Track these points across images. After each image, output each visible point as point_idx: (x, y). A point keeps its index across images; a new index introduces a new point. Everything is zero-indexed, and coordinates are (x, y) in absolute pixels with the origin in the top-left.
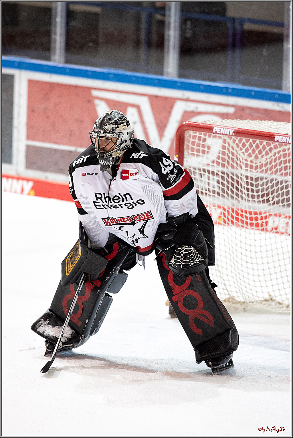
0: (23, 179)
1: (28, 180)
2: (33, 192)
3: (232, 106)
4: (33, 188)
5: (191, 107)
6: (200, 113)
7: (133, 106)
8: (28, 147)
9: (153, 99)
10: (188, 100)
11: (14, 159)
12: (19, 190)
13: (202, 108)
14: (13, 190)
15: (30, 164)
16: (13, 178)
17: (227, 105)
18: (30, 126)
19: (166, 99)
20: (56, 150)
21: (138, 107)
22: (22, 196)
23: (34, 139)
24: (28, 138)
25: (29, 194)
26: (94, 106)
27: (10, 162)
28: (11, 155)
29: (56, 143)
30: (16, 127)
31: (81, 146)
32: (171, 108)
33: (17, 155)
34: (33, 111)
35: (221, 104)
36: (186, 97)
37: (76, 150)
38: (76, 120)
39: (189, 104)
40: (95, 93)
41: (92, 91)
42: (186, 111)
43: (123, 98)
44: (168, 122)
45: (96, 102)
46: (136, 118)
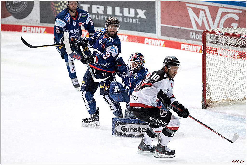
0: (160, 40)
1: (162, 40)
2: (164, 45)
3: (241, 10)
5: (225, 10)
6: (229, 13)
7: (202, 10)
8: (162, 26)
9: (210, 7)
10: (224, 7)
11: (157, 32)
12: (159, 45)
13: (229, 11)
14: (157, 45)
15: (163, 34)
16: (156, 39)
17: (239, 10)
18: (162, 18)
19: (215, 7)
20: (173, 28)
21: (204, 10)
23: (164, 24)
24: (162, 23)
26: (187, 10)
27: (155, 33)
28: (155, 30)
29: (172, 25)
30: (157, 19)
31: (183, 27)
32: (217, 11)
33: (158, 30)
34: (163, 12)
35: (237, 9)
36: (223, 6)
37: (181, 28)
38: (180, 16)
39: (224, 9)
40: (187, 5)
41: (186, 4)
42: (223, 12)
43: (198, 7)
44: (216, 17)
45: (188, 8)
46: (204, 15)
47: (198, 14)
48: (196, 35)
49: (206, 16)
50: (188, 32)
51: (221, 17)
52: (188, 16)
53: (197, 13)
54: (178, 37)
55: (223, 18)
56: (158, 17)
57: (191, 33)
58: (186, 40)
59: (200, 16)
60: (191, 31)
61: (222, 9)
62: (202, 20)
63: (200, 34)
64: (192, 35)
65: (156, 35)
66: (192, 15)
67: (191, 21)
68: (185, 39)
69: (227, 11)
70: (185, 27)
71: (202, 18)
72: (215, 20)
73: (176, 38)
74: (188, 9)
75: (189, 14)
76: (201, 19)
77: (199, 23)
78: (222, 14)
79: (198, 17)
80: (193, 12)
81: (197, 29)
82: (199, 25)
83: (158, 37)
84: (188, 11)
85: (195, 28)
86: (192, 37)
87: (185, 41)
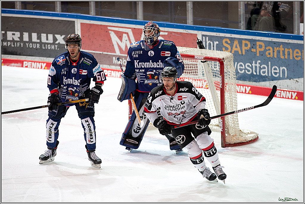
7: (125, 33)
9: (134, 30)
17: (165, 31)
19: (139, 29)
20: (94, 53)
21: (127, 34)
26: (109, 34)
29: (94, 50)
31: (105, 52)
34: (84, 37)
37: (102, 53)
38: (102, 40)
40: (109, 28)
41: (108, 27)
43: (121, 30)
45: (110, 32)
46: (127, 38)
47: (120, 38)
49: (130, 40)
50: (110, 57)
52: (110, 39)
53: (120, 37)
54: (101, 63)
57: (114, 58)
58: (108, 66)
59: (123, 40)
60: (114, 56)
62: (125, 44)
63: (123, 59)
64: (115, 60)
66: (114, 38)
67: (113, 45)
68: (108, 65)
70: (107, 52)
71: (125, 42)
74: (110, 33)
75: (111, 38)
76: (124, 43)
77: (122, 47)
79: (121, 41)
80: (115, 36)
81: (121, 53)
82: (122, 49)
84: (111, 34)
85: (118, 53)
86: (115, 62)
87: (108, 67)
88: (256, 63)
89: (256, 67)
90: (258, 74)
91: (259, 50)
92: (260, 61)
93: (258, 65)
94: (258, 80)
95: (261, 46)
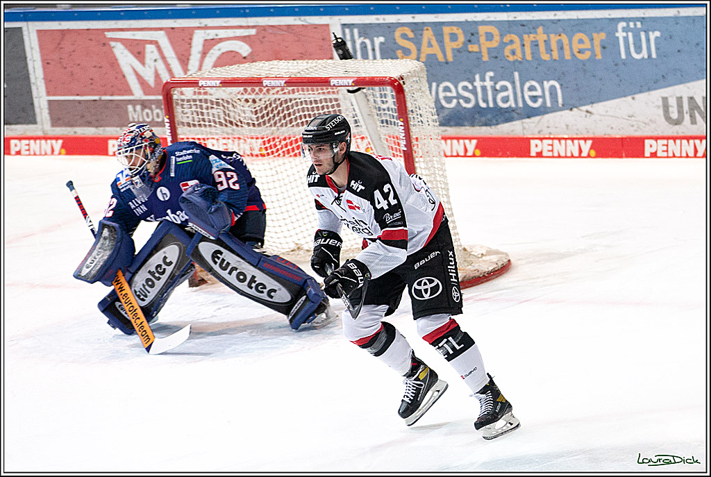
0: (51, 138)
1: (57, 139)
2: (63, 151)
3: (253, 27)
4: (63, 147)
5: (211, 34)
6: (221, 40)
7: (151, 42)
8: (50, 102)
9: (170, 31)
10: (206, 28)
11: (38, 119)
12: (49, 151)
13: (222, 34)
14: (43, 153)
15: (56, 122)
16: (40, 138)
17: (248, 27)
18: (48, 80)
19: (183, 29)
20: (80, 102)
21: (156, 43)
22: (52, 157)
23: (54, 95)
24: (48, 94)
25: (60, 154)
26: (111, 48)
27: (35, 122)
28: (34, 115)
29: (78, 95)
30: (33, 84)
31: (105, 94)
32: (191, 39)
33: (41, 113)
34: (48, 63)
35: (241, 27)
36: (203, 25)
37: (100, 99)
38: (95, 67)
39: (208, 31)
40: (109, 35)
41: (106, 33)
42: (206, 40)
43: (139, 36)
44: (190, 55)
45: (112, 44)
46: (156, 55)
47: (140, 55)
48: (142, 110)
49: (164, 58)
50: (120, 107)
51: (204, 54)
52: (114, 63)
53: (139, 53)
54: (98, 124)
55: (208, 55)
56: (36, 78)
57: (130, 108)
58: (118, 129)
59: (147, 61)
60: (130, 101)
61: (203, 31)
62: (153, 70)
63: (153, 106)
64: (133, 112)
65: (39, 126)
66: (125, 59)
67: (124, 76)
68: (117, 126)
69: (216, 37)
70: (112, 95)
71: (152, 64)
72: (187, 64)
73: (93, 127)
74: (113, 47)
75: (116, 60)
76: (150, 67)
77: (146, 78)
78: (204, 46)
79: (143, 63)
80: (126, 52)
81: (146, 94)
82: (148, 84)
83: (43, 132)
84: (114, 50)
85: (138, 93)
86: (133, 118)
87: (117, 131)
88: (483, 79)
89: (484, 89)
90: (491, 105)
91: (485, 45)
92: (491, 74)
93: (488, 84)
94: (494, 122)
95: (489, 37)
